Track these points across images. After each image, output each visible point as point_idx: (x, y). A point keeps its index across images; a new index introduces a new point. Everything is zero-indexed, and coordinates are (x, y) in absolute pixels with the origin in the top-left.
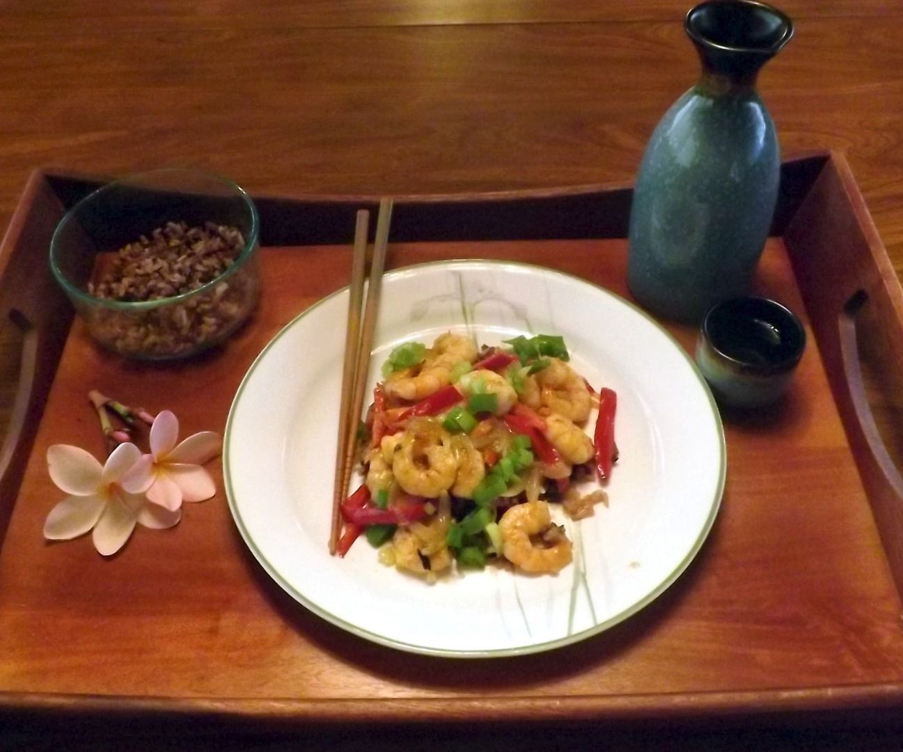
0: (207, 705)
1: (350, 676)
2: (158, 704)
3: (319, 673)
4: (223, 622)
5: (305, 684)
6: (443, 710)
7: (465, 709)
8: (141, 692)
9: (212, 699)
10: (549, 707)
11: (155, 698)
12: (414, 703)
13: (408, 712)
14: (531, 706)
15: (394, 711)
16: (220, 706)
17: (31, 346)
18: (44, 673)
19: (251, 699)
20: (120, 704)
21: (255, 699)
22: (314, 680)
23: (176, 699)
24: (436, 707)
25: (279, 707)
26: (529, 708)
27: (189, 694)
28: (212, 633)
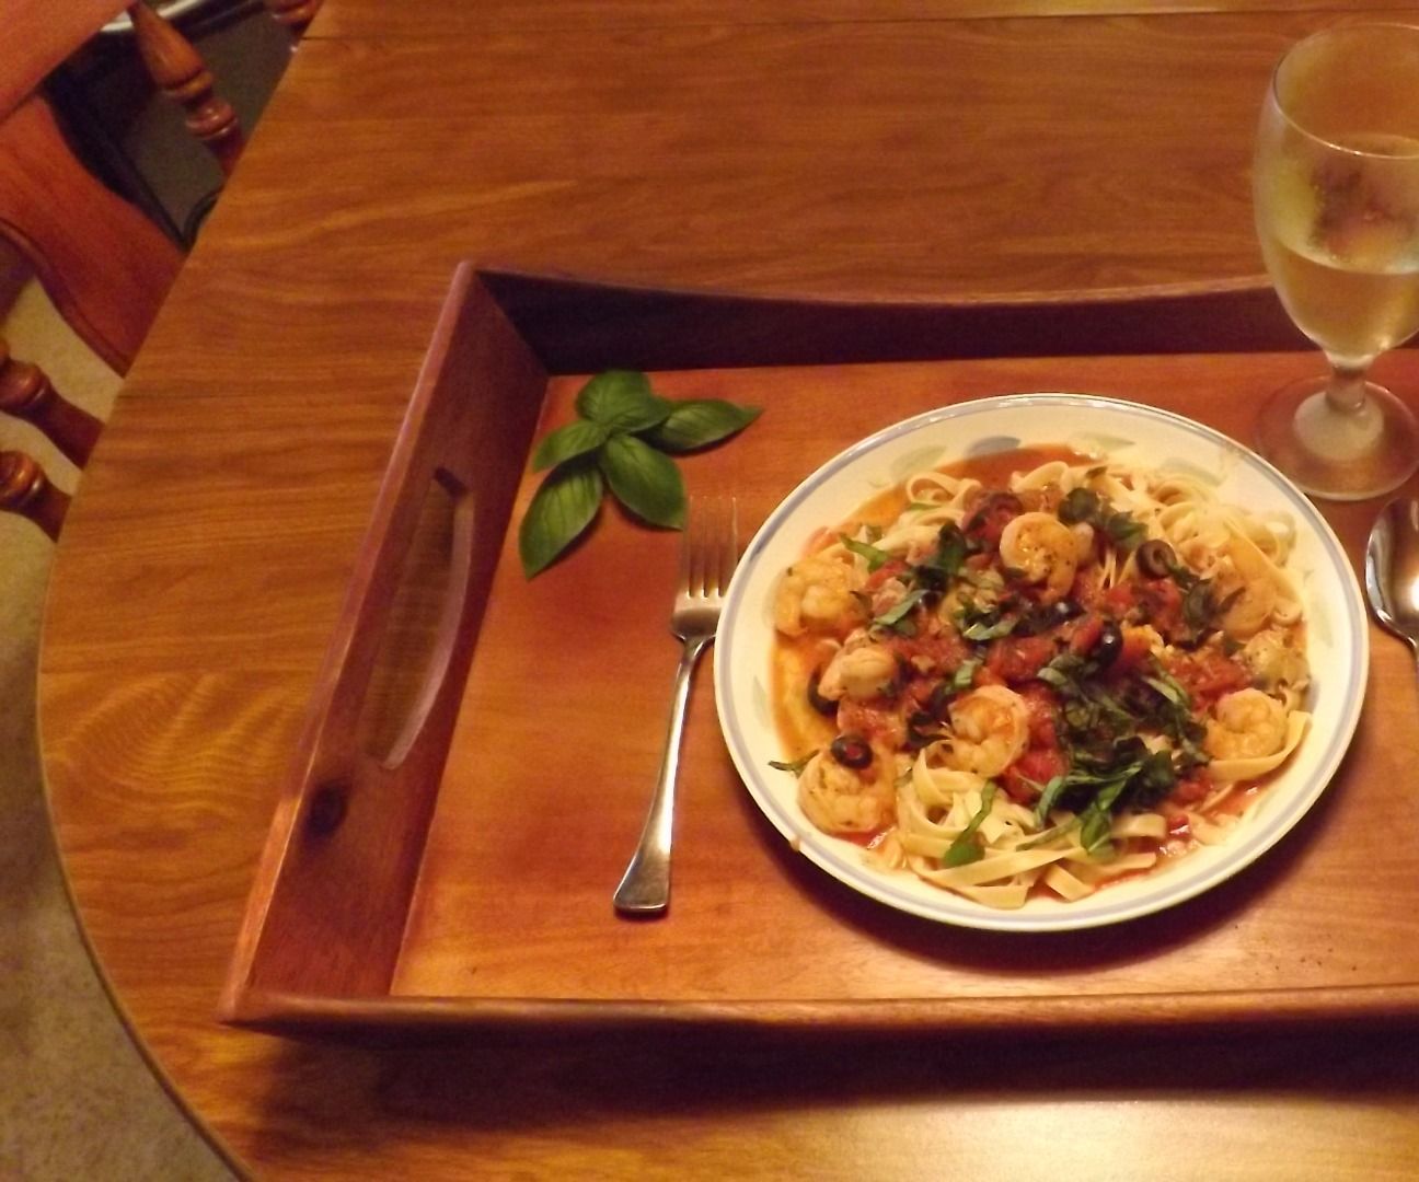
0: (713, 1009)
1: (903, 967)
2: (661, 1011)
3: (864, 963)
4: (736, 897)
5: (844, 977)
6: (1022, 1012)
7: (1049, 1011)
9: (720, 1002)
10: (1159, 1008)
12: (984, 1004)
13: (978, 1015)
15: (958, 1015)
16: (732, 1011)
17: (466, 516)
18: (499, 969)
19: (772, 1001)
21: (778, 1001)
22: (857, 973)
26: (1134, 1009)
27: (693, 994)
28: (722, 910)
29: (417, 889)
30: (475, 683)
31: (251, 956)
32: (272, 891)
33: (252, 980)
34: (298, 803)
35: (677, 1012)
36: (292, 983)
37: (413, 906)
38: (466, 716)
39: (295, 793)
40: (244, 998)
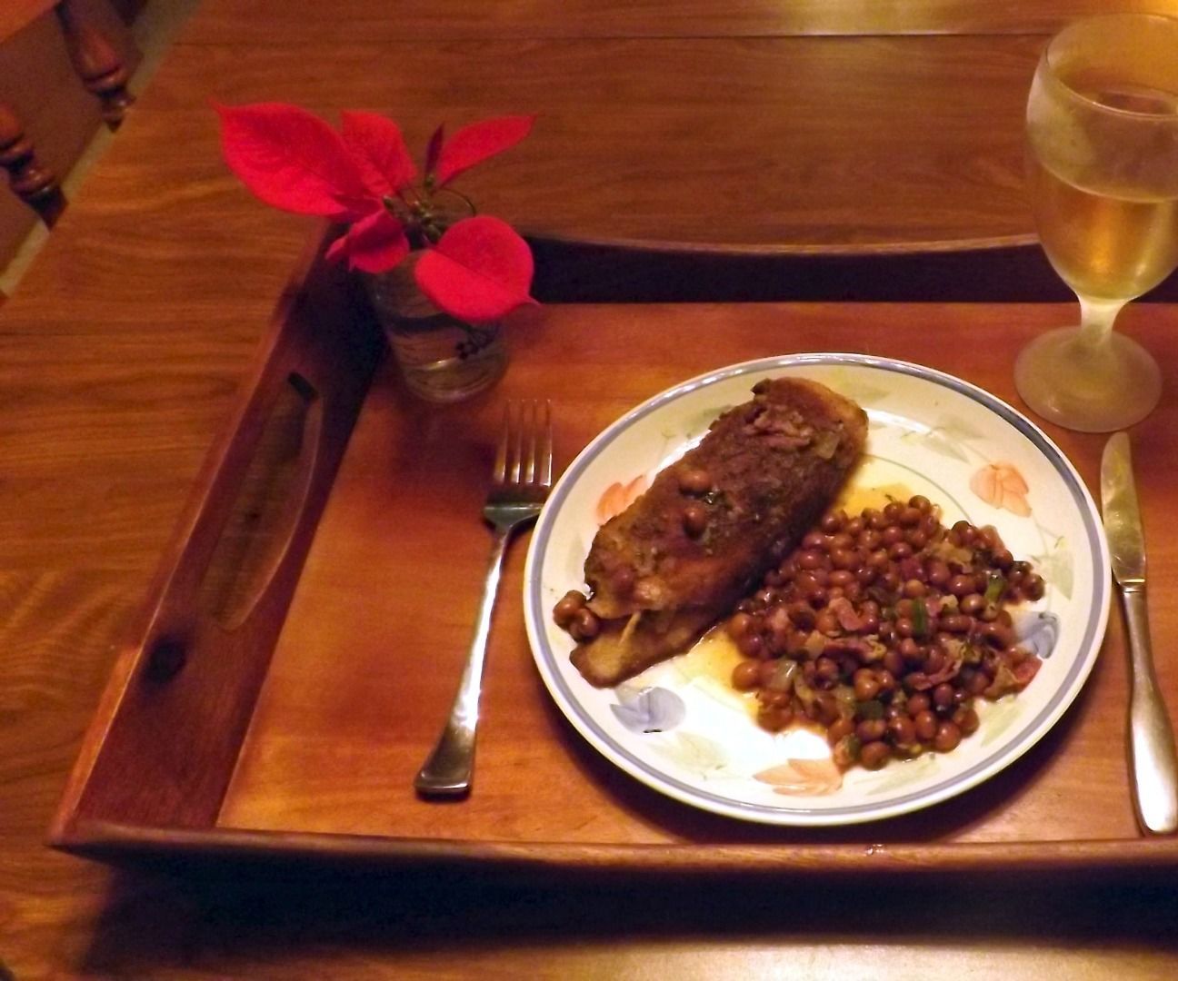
0: (507, 850)
2: (448, 849)
6: (789, 859)
8: (433, 835)
10: (912, 856)
11: (448, 841)
14: (892, 855)
15: (729, 860)
16: (521, 851)
18: (318, 811)
19: (561, 844)
20: (409, 848)
23: (474, 843)
24: (781, 856)
25: (592, 853)
26: (890, 858)
27: (489, 836)
28: (520, 764)
29: (247, 738)
30: (313, 562)
31: (83, 787)
32: (107, 730)
33: (81, 807)
34: (139, 653)
35: (474, 851)
36: (120, 814)
37: (242, 754)
38: (303, 588)
39: (137, 643)
40: (72, 825)
